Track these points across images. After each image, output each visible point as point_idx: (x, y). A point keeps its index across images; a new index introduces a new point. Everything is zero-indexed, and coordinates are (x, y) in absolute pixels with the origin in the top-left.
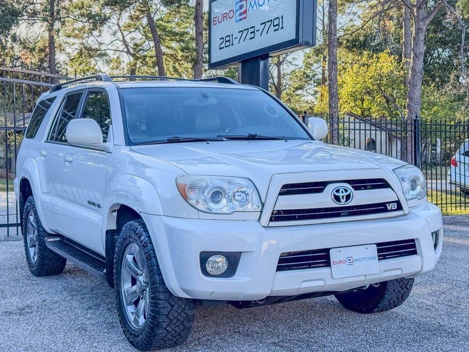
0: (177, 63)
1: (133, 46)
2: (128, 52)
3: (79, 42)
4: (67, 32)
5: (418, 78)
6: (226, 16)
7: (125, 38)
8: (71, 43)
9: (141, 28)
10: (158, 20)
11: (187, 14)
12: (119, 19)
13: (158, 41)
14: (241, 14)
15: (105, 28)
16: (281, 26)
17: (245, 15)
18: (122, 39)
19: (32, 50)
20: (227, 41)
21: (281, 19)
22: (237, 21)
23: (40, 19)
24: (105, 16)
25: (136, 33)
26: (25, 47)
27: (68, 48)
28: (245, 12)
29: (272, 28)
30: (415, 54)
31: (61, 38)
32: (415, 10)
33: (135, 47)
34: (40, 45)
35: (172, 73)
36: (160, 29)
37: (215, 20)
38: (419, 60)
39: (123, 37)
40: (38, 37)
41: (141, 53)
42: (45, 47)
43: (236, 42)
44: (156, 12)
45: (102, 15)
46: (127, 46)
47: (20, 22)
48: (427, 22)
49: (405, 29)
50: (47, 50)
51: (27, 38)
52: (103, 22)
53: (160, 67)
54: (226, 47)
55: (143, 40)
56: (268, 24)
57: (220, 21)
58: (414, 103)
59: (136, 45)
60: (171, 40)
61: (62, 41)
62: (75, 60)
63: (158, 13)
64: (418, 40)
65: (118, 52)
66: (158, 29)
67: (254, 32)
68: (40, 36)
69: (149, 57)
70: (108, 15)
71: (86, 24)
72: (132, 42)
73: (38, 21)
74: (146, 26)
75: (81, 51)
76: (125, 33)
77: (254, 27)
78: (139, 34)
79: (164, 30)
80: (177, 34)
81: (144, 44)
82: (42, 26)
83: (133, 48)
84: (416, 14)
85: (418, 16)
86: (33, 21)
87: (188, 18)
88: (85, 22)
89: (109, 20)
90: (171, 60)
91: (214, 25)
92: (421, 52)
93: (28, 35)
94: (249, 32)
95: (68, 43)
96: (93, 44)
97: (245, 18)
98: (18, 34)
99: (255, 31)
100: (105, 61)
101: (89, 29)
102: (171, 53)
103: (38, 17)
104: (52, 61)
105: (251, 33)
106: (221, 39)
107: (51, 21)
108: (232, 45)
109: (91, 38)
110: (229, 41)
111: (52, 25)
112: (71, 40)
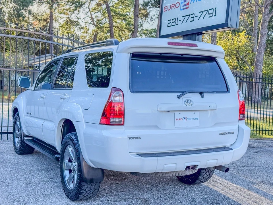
0: (121, 32)
1: (96, 21)
2: (94, 24)
3: (66, 17)
4: (60, 10)
5: (263, 48)
6: (174, 6)
7: (92, 16)
8: (62, 17)
9: (102, 11)
10: (111, 7)
11: (128, 4)
12: (89, 5)
13: (111, 18)
14: (185, 5)
15: (81, 9)
16: (214, 14)
17: (188, 6)
18: (90, 16)
19: (40, 20)
20: (173, 22)
21: (214, 10)
22: (181, 10)
23: (45, 2)
24: (82, 3)
25: (98, 13)
26: (36, 18)
27: (60, 20)
28: (188, 4)
29: (208, 15)
30: (262, 34)
31: (56, 14)
32: (263, 9)
33: (98, 21)
34: (44, 17)
35: (117, 37)
36: (112, 12)
37: (165, 8)
38: (264, 38)
39: (91, 15)
40: (43, 13)
41: (101, 25)
42: (47, 19)
43: (179, 23)
44: (110, 2)
45: (80, 2)
46: (93, 20)
47: (34, 4)
48: (270, 16)
49: (255, 19)
50: (48, 20)
51: (37, 13)
52: (80, 6)
53: (111, 33)
54: (172, 26)
55: (102, 17)
56: (204, 13)
57: (169, 9)
58: (259, 63)
59: (98, 20)
60: (118, 18)
61: (56, 15)
62: (64, 27)
63: (111, 2)
64: (264, 26)
65: (87, 24)
66: (111, 12)
67: (193, 17)
68: (45, 12)
69: (105, 27)
70: (83, 2)
71: (71, 7)
72: (96, 18)
73: (44, 3)
74: (104, 10)
75: (67, 22)
76: (93, 13)
77: (194, 14)
78: (100, 14)
79: (115, 12)
80: (121, 15)
81: (103, 20)
82: (46, 6)
83: (96, 22)
84: (263, 11)
85: (264, 13)
86: (41, 3)
87: (128, 6)
88: (71, 6)
89: (84, 5)
90: (117, 30)
91: (164, 11)
92: (265, 34)
93: (38, 11)
94: (190, 17)
95: (60, 17)
96: (75, 18)
97: (187, 8)
98: (32, 10)
99: (195, 17)
100: (79, 28)
101: (73, 10)
102: (118, 26)
103: (44, 1)
104: (51, 26)
105: (191, 18)
106: (169, 20)
107: (52, 3)
108: (177, 24)
109: (73, 15)
110: (175, 22)
111: (52, 6)
112: (62, 15)
